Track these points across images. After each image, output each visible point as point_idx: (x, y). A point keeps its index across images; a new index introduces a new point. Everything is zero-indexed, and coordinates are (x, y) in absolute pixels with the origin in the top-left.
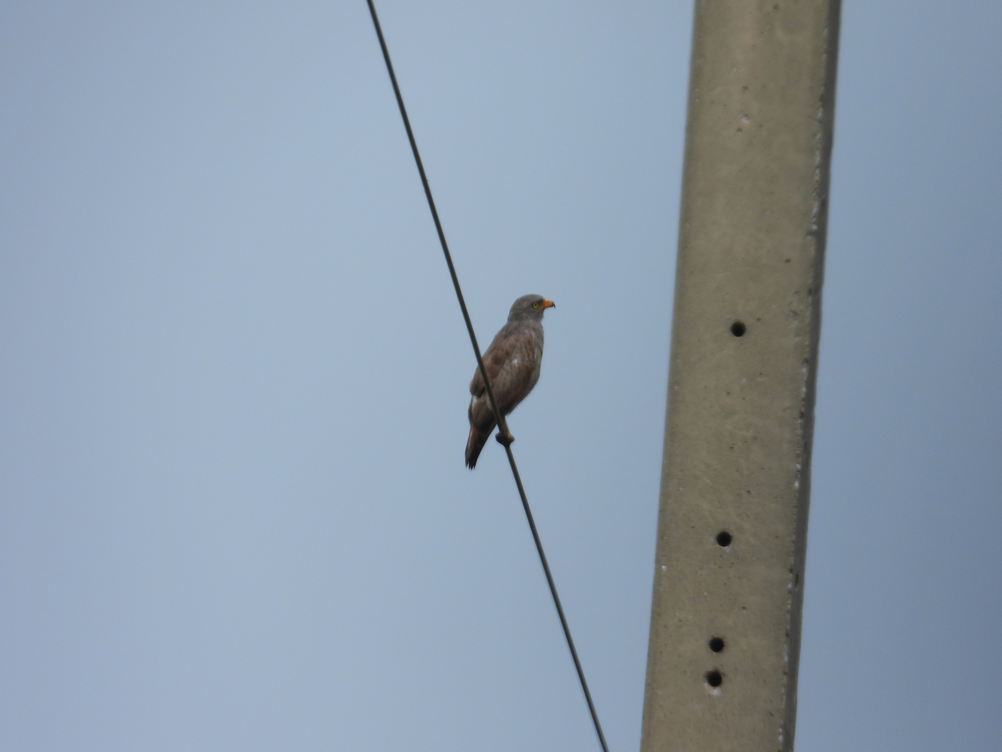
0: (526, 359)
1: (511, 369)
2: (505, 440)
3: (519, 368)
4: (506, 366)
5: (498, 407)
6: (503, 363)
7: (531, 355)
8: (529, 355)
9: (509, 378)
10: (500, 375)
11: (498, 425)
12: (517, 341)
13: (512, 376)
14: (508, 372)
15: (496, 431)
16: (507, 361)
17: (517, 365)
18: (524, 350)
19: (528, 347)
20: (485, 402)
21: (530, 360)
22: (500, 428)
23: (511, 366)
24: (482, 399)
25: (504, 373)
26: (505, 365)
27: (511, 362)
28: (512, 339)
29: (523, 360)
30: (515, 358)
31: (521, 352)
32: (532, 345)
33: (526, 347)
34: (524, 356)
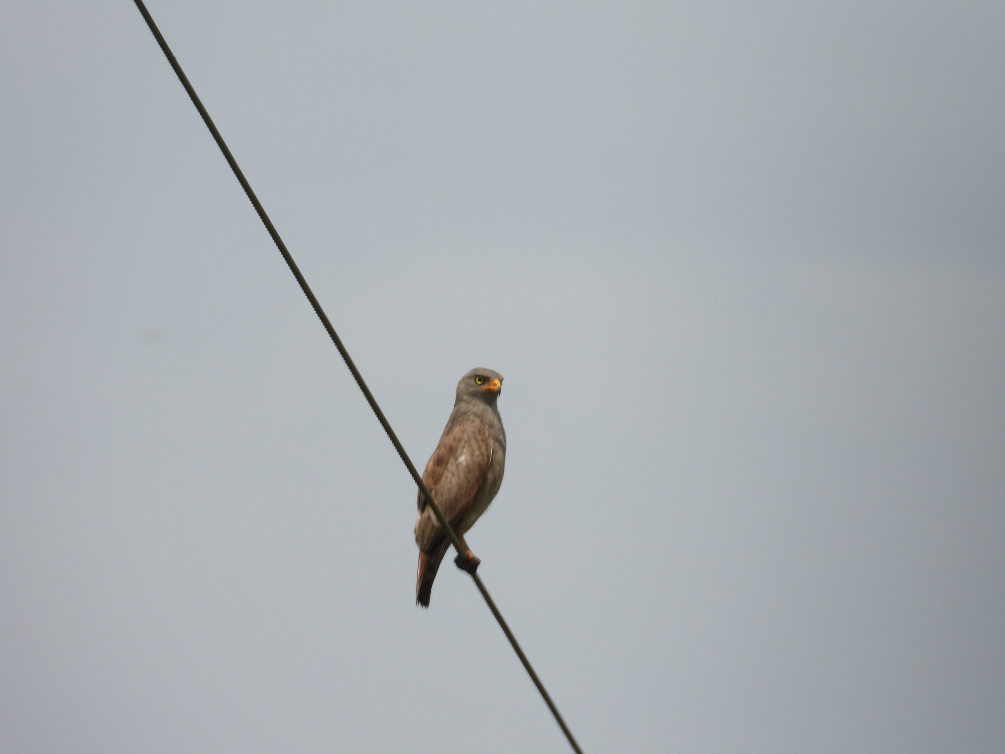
0: (477, 453)
1: (457, 469)
2: (468, 564)
3: (467, 466)
4: (451, 467)
5: (447, 520)
6: (447, 463)
7: (484, 448)
8: (480, 448)
9: (455, 481)
10: (444, 479)
11: (454, 545)
12: (463, 432)
13: (459, 477)
14: (453, 474)
15: (451, 553)
16: (452, 460)
17: (464, 463)
18: (473, 442)
19: (479, 438)
20: (429, 517)
21: (482, 454)
22: (458, 548)
23: (457, 466)
24: (426, 514)
25: (449, 475)
26: (449, 466)
27: (456, 460)
28: (457, 430)
29: (472, 455)
30: (462, 454)
31: (470, 446)
32: (484, 434)
33: (475, 438)
34: (473, 450)
